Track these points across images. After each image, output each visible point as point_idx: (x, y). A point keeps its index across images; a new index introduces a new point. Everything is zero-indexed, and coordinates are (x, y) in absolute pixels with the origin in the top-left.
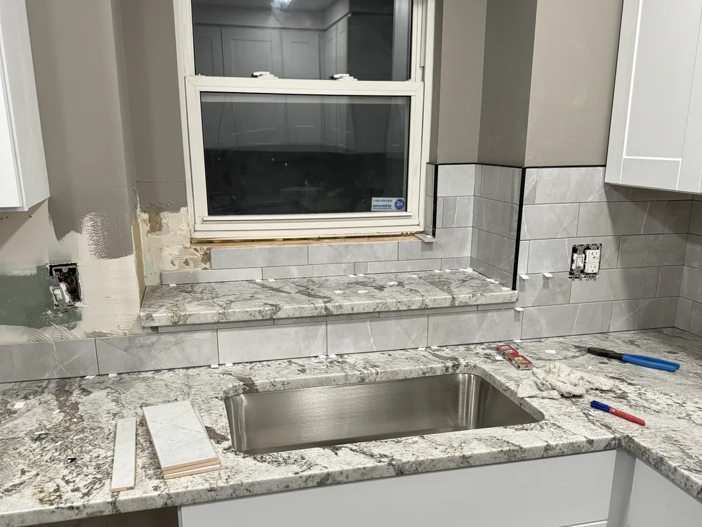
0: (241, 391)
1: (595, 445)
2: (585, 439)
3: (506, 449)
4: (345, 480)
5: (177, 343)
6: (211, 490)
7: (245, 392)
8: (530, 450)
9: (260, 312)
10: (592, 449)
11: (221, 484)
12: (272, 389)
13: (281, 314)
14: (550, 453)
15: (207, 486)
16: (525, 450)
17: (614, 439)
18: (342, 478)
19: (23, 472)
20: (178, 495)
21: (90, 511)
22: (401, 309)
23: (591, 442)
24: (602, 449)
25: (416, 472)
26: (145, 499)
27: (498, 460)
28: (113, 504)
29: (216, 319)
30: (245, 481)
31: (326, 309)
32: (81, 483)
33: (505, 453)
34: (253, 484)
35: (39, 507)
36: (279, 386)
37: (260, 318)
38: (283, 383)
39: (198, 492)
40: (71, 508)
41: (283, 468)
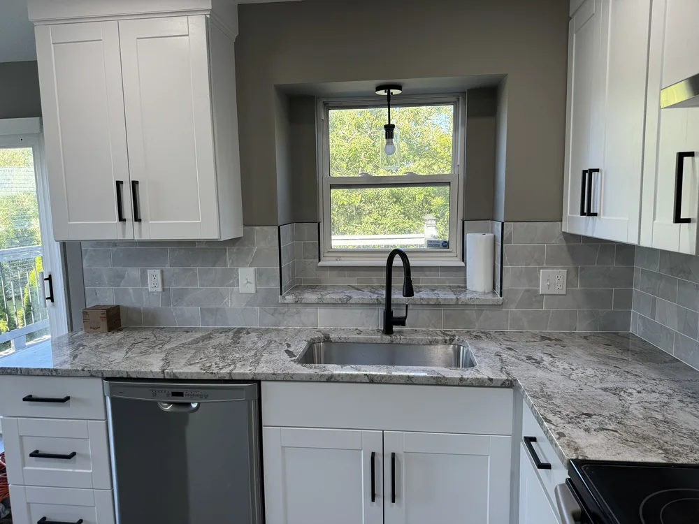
0: (322, 341)
1: (494, 382)
2: (487, 377)
3: (435, 376)
4: (341, 380)
5: (298, 313)
6: (274, 374)
7: (324, 342)
8: (450, 379)
9: (340, 299)
10: (493, 385)
11: (279, 372)
12: (339, 341)
13: (352, 301)
14: (464, 383)
15: (272, 372)
16: (447, 378)
17: (507, 380)
18: (339, 379)
19: (201, 359)
20: (258, 374)
21: (220, 376)
22: (424, 303)
23: (491, 380)
24: (500, 385)
25: (380, 383)
26: (244, 374)
27: (430, 383)
28: (230, 374)
29: (317, 301)
30: (290, 372)
31: (377, 299)
32: (221, 365)
33: (434, 378)
34: (293, 374)
35: (199, 371)
36: (343, 340)
37: (340, 302)
38: (345, 338)
39: (268, 374)
40: (212, 373)
41: (311, 370)
